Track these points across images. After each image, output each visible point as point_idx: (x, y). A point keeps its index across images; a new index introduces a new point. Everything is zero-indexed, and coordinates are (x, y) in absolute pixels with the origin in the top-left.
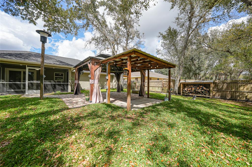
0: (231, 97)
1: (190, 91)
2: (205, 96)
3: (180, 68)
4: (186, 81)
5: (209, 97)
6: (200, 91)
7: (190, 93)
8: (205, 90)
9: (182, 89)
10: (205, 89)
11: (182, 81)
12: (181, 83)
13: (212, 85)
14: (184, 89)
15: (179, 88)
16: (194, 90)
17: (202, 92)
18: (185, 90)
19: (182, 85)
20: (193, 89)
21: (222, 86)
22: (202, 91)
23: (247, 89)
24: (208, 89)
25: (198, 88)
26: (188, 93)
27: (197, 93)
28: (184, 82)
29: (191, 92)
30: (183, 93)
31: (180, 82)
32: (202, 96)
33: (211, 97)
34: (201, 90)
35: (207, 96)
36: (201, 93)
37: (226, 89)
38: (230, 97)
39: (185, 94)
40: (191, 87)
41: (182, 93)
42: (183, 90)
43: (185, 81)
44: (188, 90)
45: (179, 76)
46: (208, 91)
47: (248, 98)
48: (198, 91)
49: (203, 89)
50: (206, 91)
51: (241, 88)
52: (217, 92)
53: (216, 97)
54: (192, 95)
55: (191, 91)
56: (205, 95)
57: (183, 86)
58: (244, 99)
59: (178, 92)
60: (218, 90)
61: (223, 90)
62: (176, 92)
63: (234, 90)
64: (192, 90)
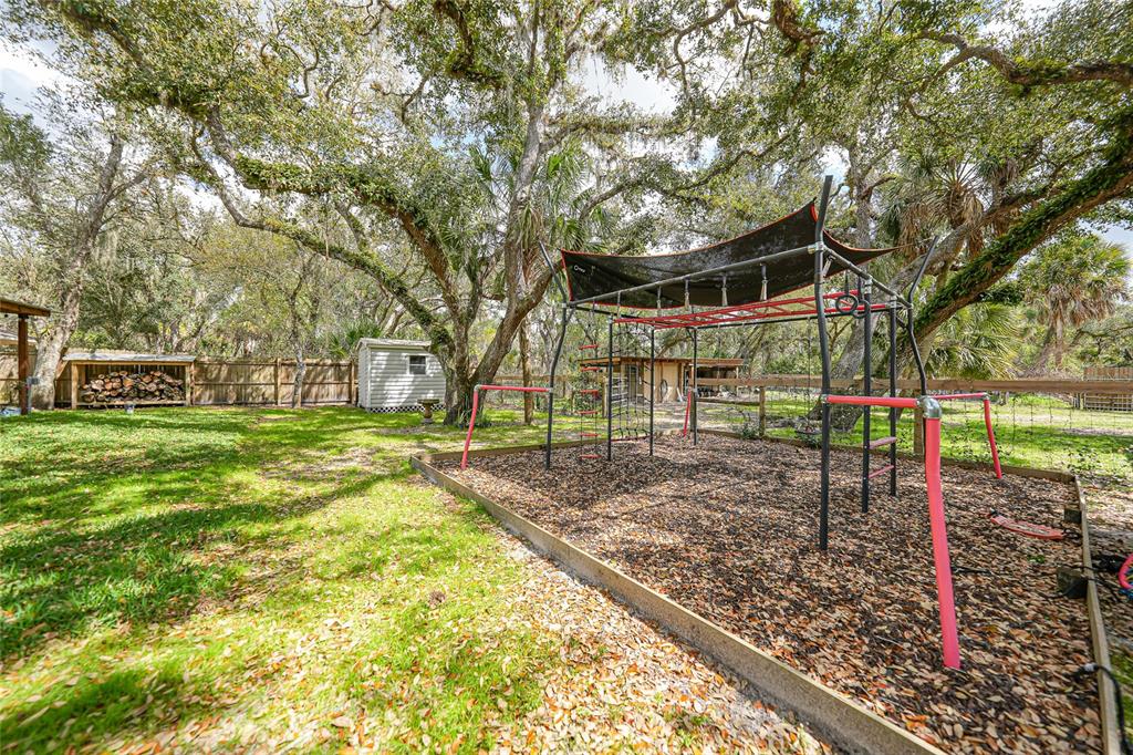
0: (238, 399)
1: (113, 389)
2: (169, 402)
3: (67, 303)
4: (97, 354)
5: (181, 405)
6: (152, 390)
7: (116, 397)
8: (169, 384)
9: (74, 384)
10: (171, 381)
11: (77, 354)
12: (70, 362)
13: (191, 370)
14: (86, 386)
15: (62, 382)
16: (133, 387)
17: (162, 391)
18: (94, 387)
19: (75, 370)
20: (129, 382)
21: (216, 371)
22: (161, 387)
23: (265, 377)
24: (180, 382)
25: (147, 379)
26: (107, 397)
27: (142, 395)
28: (84, 358)
29: (119, 395)
30: (82, 398)
31: (66, 358)
32: (161, 402)
33: (187, 402)
34: (157, 384)
35: (175, 402)
36: (157, 393)
37: (226, 380)
38: (235, 398)
39: (95, 403)
40: (120, 377)
41: (78, 400)
42: (81, 389)
43: (94, 356)
44: (109, 387)
45: (60, 336)
46: (179, 387)
47: (266, 396)
48: (146, 390)
49: (163, 382)
50: (173, 387)
51: (255, 376)
52: (206, 389)
53: (202, 402)
54: (122, 403)
55: (121, 390)
56: (171, 398)
57: (80, 375)
58: (261, 398)
59: (56, 399)
60: (209, 385)
61: (220, 382)
62: (45, 400)
63: (242, 381)
64: (122, 387)
